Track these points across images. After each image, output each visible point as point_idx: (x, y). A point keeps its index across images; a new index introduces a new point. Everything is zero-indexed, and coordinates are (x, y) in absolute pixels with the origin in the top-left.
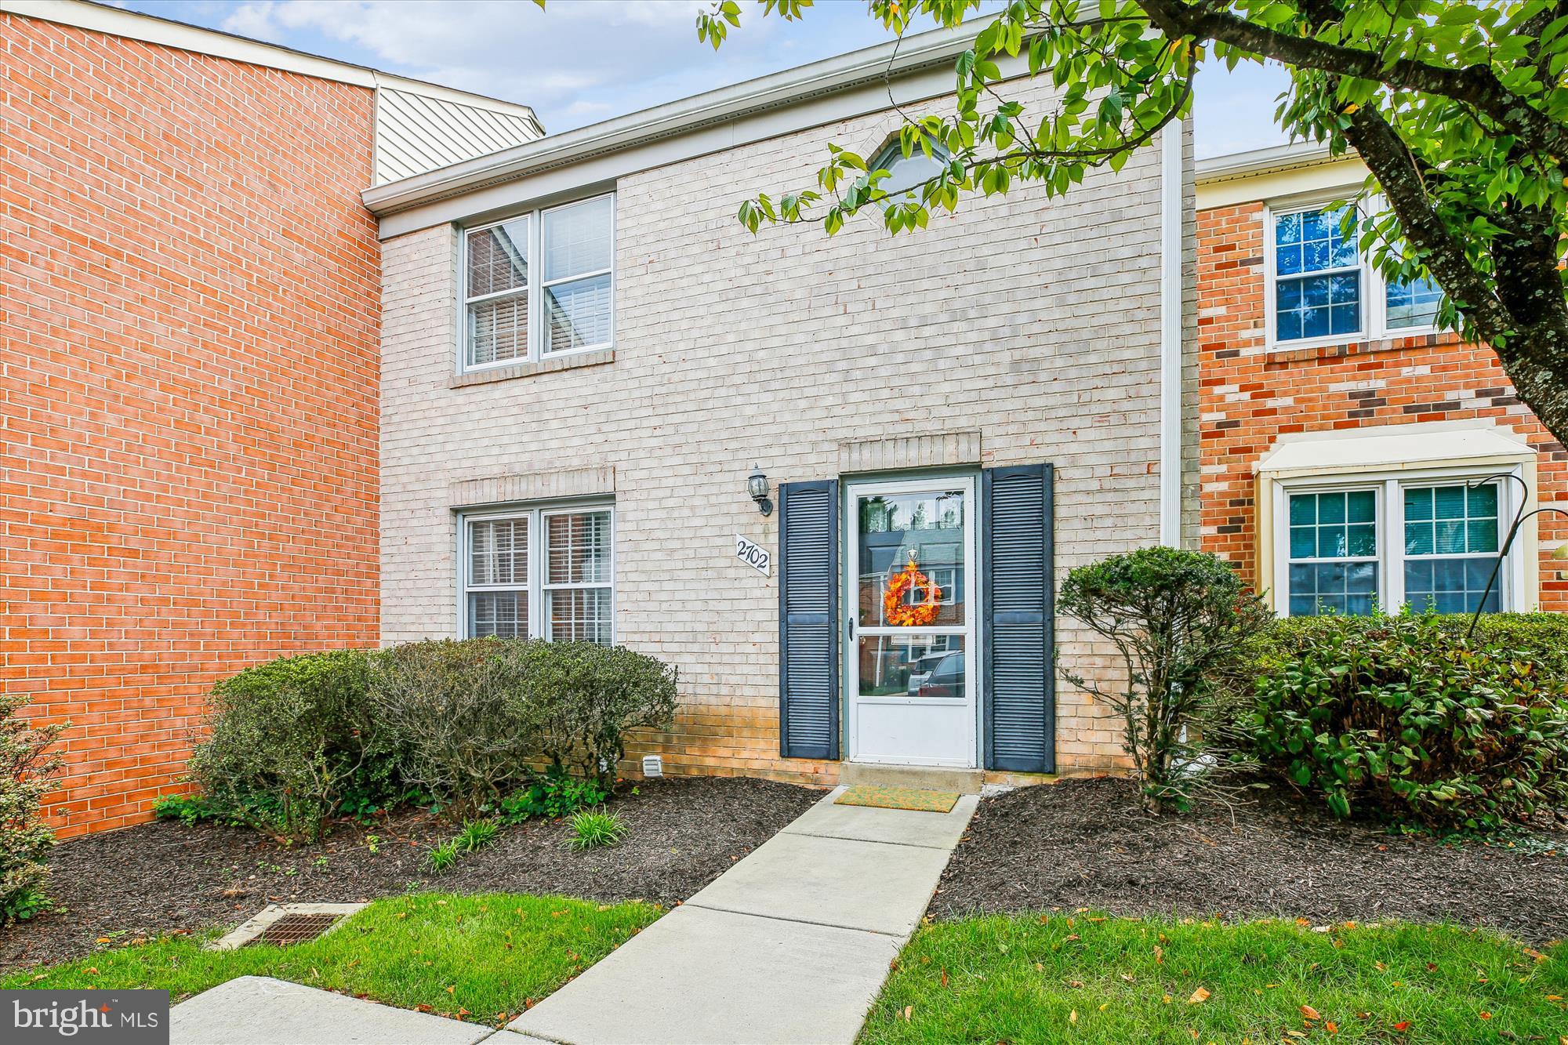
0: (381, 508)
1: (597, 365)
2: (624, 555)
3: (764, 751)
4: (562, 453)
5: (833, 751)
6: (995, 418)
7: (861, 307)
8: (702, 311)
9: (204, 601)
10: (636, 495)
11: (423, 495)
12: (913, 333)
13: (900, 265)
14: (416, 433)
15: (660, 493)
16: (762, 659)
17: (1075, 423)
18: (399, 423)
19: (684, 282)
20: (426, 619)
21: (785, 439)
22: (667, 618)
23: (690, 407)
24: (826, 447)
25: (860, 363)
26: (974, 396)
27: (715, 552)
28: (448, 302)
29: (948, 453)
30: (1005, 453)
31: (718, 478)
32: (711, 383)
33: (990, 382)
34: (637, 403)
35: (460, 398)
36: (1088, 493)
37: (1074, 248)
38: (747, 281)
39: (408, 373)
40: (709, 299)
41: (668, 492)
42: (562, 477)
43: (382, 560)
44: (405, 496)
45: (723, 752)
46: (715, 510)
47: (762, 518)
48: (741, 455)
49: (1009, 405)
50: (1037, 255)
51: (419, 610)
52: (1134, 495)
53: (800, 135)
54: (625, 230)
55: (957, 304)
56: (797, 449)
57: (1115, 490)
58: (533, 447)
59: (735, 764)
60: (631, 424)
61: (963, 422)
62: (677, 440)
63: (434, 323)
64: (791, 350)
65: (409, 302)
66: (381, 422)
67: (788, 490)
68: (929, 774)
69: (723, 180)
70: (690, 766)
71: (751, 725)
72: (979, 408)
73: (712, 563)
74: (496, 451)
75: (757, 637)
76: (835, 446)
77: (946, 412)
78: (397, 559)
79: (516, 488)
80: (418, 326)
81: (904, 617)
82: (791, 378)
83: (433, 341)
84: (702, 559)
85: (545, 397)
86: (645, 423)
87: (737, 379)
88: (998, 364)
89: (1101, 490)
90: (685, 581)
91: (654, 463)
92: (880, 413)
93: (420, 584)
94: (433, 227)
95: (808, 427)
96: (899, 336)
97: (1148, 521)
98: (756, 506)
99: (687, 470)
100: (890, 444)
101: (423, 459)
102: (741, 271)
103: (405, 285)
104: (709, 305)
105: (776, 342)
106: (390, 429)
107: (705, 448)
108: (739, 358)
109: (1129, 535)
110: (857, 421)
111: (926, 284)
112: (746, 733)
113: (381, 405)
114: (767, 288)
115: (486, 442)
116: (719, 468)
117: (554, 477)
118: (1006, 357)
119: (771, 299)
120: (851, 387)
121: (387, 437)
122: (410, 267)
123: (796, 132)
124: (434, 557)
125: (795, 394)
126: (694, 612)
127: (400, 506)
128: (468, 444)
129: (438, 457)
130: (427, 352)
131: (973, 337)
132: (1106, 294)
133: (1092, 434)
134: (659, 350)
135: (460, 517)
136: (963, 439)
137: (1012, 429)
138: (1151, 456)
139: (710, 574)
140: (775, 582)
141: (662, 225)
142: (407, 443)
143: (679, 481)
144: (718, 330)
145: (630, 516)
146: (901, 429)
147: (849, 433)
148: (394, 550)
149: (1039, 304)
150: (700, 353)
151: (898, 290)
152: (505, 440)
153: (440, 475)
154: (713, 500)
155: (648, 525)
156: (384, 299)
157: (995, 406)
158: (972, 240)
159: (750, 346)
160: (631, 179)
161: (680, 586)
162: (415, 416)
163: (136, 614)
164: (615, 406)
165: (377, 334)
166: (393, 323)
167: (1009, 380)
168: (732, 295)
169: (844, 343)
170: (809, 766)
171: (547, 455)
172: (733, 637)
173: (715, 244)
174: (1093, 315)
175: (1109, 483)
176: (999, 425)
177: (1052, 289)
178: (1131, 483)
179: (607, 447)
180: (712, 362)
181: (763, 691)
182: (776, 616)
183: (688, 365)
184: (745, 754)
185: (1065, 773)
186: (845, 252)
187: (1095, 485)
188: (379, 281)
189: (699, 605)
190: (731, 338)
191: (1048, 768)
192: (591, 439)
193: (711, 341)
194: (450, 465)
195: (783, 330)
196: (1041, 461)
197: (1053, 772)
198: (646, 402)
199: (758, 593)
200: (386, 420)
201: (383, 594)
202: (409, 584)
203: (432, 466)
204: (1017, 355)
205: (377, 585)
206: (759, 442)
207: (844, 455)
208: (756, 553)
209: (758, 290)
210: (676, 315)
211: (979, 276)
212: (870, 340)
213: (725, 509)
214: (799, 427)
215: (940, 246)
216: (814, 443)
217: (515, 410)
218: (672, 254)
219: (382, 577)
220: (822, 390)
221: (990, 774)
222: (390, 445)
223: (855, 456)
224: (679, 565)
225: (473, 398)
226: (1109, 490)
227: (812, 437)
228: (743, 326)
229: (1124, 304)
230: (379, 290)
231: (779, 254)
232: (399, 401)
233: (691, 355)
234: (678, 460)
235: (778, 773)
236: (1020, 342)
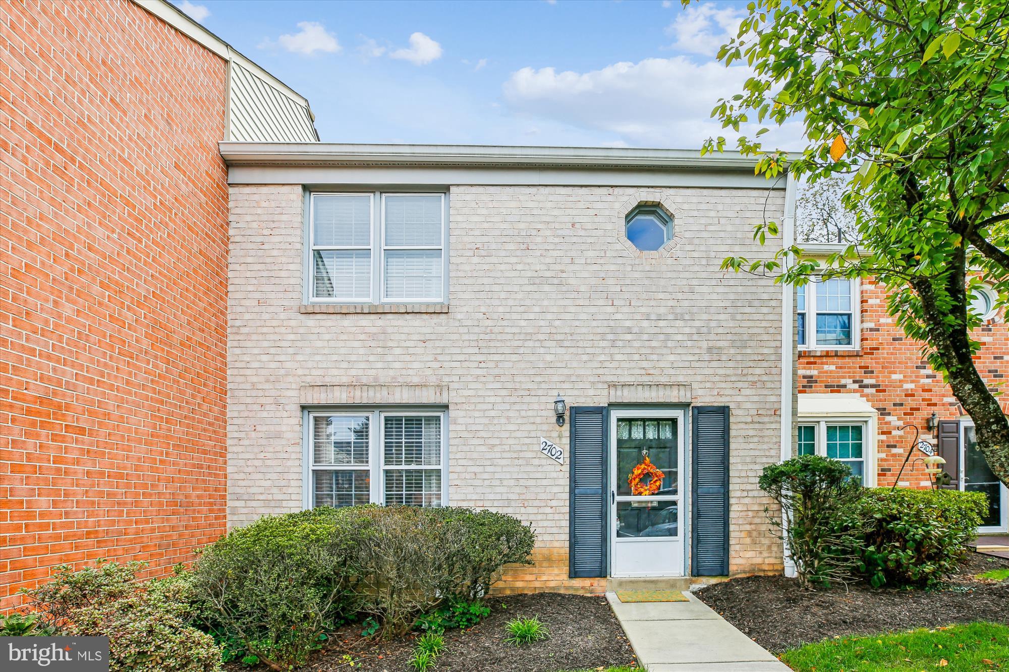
0: (228, 401)
1: (434, 313)
2: (455, 447)
3: (558, 575)
4: (404, 372)
5: (602, 572)
6: (699, 378)
7: (622, 303)
8: (516, 289)
9: (127, 474)
10: (465, 407)
11: (273, 393)
12: (653, 323)
13: (646, 282)
14: (265, 344)
15: (484, 407)
16: (557, 517)
17: (740, 385)
18: (248, 334)
19: (503, 267)
20: (275, 490)
21: (573, 379)
22: (489, 490)
23: (507, 351)
24: (600, 386)
25: (622, 337)
26: (687, 364)
27: (525, 448)
28: (299, 246)
29: (674, 396)
30: (705, 399)
31: (526, 399)
32: (522, 337)
33: (696, 358)
34: (466, 343)
35: (311, 321)
36: (746, 423)
37: (740, 289)
38: (548, 274)
39: (257, 295)
40: (521, 281)
41: (490, 406)
42: (405, 390)
43: (229, 442)
44: (254, 393)
45: (528, 577)
46: (525, 421)
47: (558, 428)
48: (543, 386)
49: (706, 371)
50: (721, 289)
51: (269, 483)
52: (768, 426)
53: (584, 189)
54: (457, 222)
55: (678, 310)
56: (581, 385)
57: (759, 423)
58: (380, 365)
59: (537, 584)
60: (462, 358)
61: (681, 379)
62: (497, 371)
63: (284, 260)
64: (577, 323)
65: (259, 239)
66: (229, 330)
67: (576, 411)
68: (661, 581)
69: (531, 205)
70: (504, 589)
71: (549, 560)
72: (690, 372)
73: (522, 455)
74: (344, 365)
75: (554, 503)
76: (606, 386)
77: (672, 372)
78: (246, 442)
79: (365, 394)
80: (268, 260)
81: (642, 490)
82: (578, 341)
83: (283, 274)
84: (515, 452)
85: (390, 330)
86: (473, 358)
87: (541, 337)
88: (700, 348)
89: (752, 422)
90: (502, 466)
91: (480, 386)
92: (634, 368)
93: (269, 462)
94: (283, 184)
95: (589, 372)
96: (645, 324)
97: (775, 440)
98: (554, 419)
99: (504, 392)
100: (640, 388)
101: (273, 365)
102: (543, 267)
103: (255, 225)
104: (521, 285)
105: (568, 316)
106: (238, 337)
107: (517, 379)
108: (542, 323)
109: (765, 447)
110: (619, 372)
111: (661, 296)
112: (545, 564)
113: (229, 317)
114: (561, 281)
115: (335, 358)
116: (528, 393)
117: (399, 389)
118: (705, 345)
119: (564, 289)
120: (616, 351)
121: (235, 344)
122: (259, 211)
123: (582, 186)
124: (284, 442)
125: (580, 351)
126: (508, 486)
127: (249, 400)
128: (318, 358)
129: (288, 365)
130: (277, 281)
131: (687, 330)
132: (756, 317)
133: (748, 392)
134: (483, 310)
135: (306, 412)
136: (681, 387)
137: (708, 385)
138: (776, 406)
139: (521, 462)
140: (566, 468)
141: (486, 225)
142: (256, 351)
143: (499, 400)
144: (528, 302)
145: (460, 421)
146: (646, 379)
147: (615, 379)
148: (242, 435)
149: (722, 317)
150: (515, 316)
151: (644, 296)
152: (354, 358)
153: (290, 379)
154: (523, 413)
155: (474, 428)
156: (231, 232)
157: (698, 371)
158: (687, 275)
159: (549, 316)
160: (462, 189)
161: (499, 469)
162: (265, 330)
163: (84, 485)
164: (448, 344)
165: (226, 259)
166: (242, 253)
167: (707, 357)
168: (537, 281)
169: (612, 323)
170: (587, 582)
171: (391, 373)
172: (536, 503)
173: (525, 246)
174: (749, 328)
175: (756, 419)
176: (701, 382)
177: (729, 310)
178: (766, 419)
179: (442, 372)
180: (523, 323)
181: (557, 537)
182: (567, 489)
183: (505, 323)
184: (544, 578)
185: (733, 575)
186: (612, 268)
187: (749, 419)
188: (227, 217)
189: (512, 482)
190: (537, 309)
191: (726, 573)
192: (429, 364)
193: (522, 309)
194: (300, 372)
195: (572, 309)
196: (723, 405)
197: (727, 575)
198: (473, 344)
199: (554, 475)
200: (234, 330)
201: (229, 469)
202: (257, 463)
203: (282, 372)
204: (711, 344)
205: (225, 463)
206: (555, 379)
207: (612, 392)
208: (554, 450)
209: (556, 281)
210: (496, 288)
211: (690, 296)
212: (628, 324)
213: (532, 420)
214: (582, 372)
215: (669, 275)
216: (593, 383)
217: (362, 337)
218: (494, 246)
219: (229, 456)
220: (598, 351)
221: (694, 579)
222: (238, 351)
223: (619, 393)
224: (498, 455)
225: (323, 323)
226: (756, 423)
227: (591, 379)
228: (546, 303)
229: (764, 324)
230: (228, 224)
231: (569, 260)
232: (247, 316)
233: (507, 316)
234: (499, 385)
235: (567, 588)
236: (712, 337)
